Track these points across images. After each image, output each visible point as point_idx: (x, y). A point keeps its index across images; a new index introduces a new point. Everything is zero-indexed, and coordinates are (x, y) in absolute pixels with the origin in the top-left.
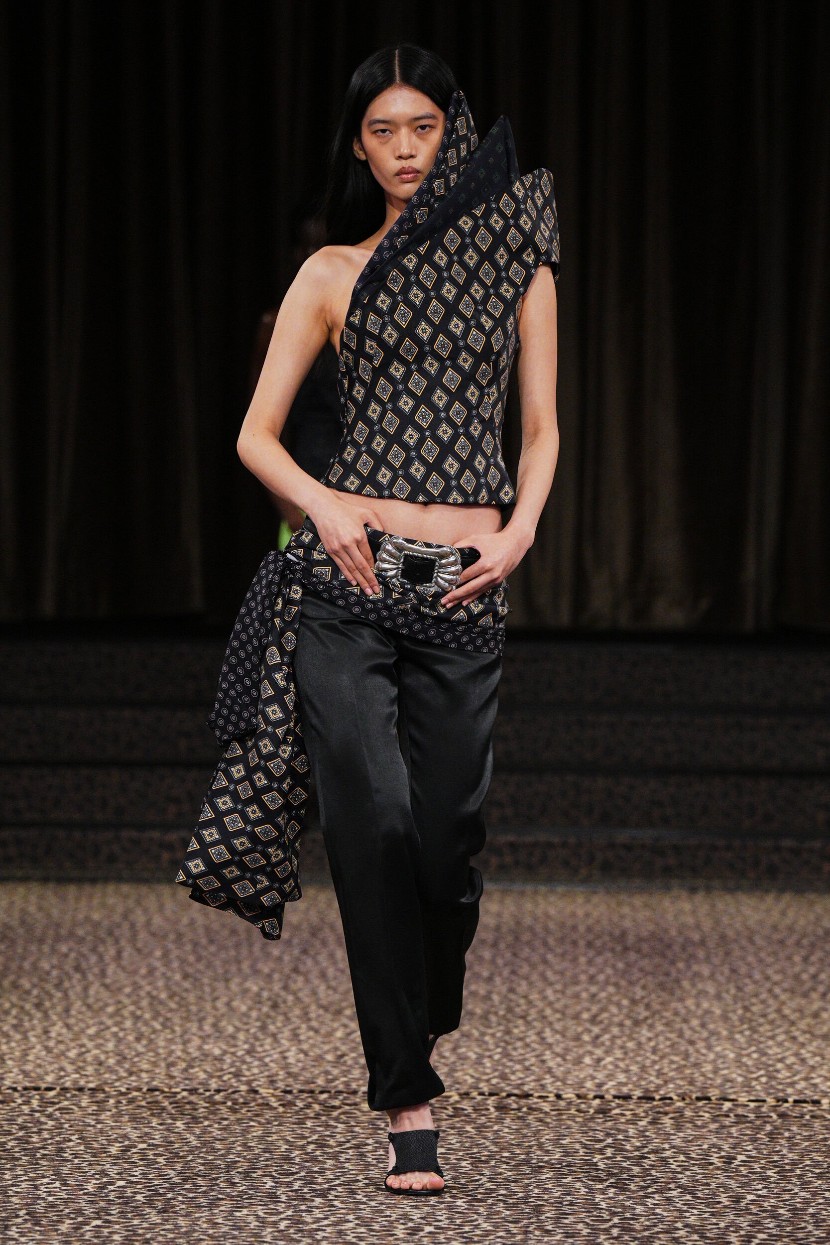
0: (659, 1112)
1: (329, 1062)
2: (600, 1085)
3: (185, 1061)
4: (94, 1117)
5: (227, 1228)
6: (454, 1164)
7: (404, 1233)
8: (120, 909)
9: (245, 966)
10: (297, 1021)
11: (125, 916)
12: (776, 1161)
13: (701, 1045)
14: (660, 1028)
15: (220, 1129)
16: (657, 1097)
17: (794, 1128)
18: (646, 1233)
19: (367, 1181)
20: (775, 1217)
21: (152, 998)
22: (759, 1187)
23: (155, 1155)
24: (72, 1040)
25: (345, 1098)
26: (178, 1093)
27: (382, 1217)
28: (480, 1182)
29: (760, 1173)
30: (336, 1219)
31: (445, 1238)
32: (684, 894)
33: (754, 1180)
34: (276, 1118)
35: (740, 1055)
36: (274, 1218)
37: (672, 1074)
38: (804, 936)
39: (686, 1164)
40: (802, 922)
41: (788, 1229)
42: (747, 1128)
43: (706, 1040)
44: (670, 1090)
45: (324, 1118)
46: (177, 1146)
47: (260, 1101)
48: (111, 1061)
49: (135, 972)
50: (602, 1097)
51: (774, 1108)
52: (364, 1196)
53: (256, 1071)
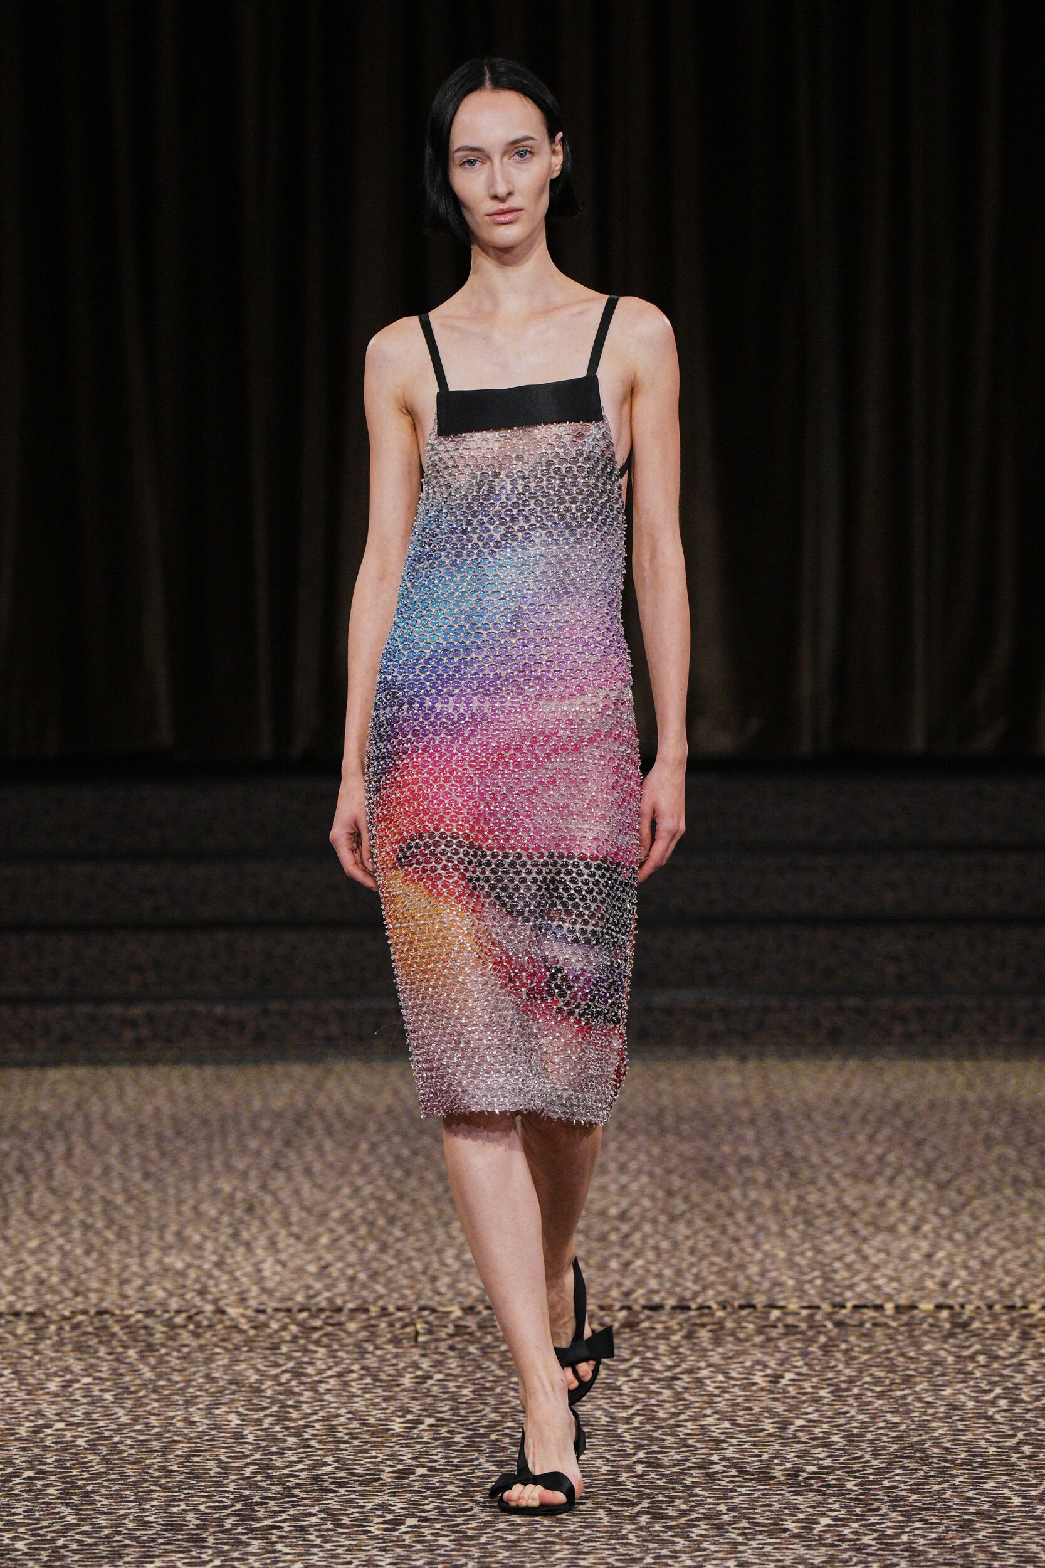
0: (695, 1324)
1: (311, 1274)
2: (627, 1294)
3: (141, 1276)
4: (31, 1347)
5: (183, 1476)
6: (453, 1392)
7: (391, 1477)
8: (72, 1099)
9: (218, 1163)
10: (274, 1227)
11: (79, 1106)
12: (830, 1379)
13: (747, 1243)
14: (699, 1223)
15: (179, 1358)
16: (694, 1306)
17: (852, 1339)
18: (676, 1470)
19: (350, 1416)
20: (827, 1445)
21: (107, 1203)
22: (810, 1409)
23: (101, 1390)
24: (10, 1255)
25: (329, 1317)
26: (131, 1316)
27: (367, 1458)
28: (484, 1413)
29: (812, 1393)
30: (311, 1462)
31: (439, 1482)
32: (732, 1063)
33: (804, 1402)
34: (247, 1342)
35: (791, 1254)
36: (239, 1463)
37: (712, 1278)
38: (870, 1110)
39: (725, 1385)
40: (868, 1095)
41: (842, 1459)
42: (798, 1340)
43: (753, 1237)
44: (709, 1298)
45: (302, 1342)
46: (127, 1379)
47: (228, 1323)
48: (55, 1279)
49: (87, 1173)
50: (629, 1308)
51: (829, 1316)
52: (346, 1434)
53: (224, 1287)
